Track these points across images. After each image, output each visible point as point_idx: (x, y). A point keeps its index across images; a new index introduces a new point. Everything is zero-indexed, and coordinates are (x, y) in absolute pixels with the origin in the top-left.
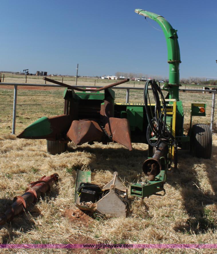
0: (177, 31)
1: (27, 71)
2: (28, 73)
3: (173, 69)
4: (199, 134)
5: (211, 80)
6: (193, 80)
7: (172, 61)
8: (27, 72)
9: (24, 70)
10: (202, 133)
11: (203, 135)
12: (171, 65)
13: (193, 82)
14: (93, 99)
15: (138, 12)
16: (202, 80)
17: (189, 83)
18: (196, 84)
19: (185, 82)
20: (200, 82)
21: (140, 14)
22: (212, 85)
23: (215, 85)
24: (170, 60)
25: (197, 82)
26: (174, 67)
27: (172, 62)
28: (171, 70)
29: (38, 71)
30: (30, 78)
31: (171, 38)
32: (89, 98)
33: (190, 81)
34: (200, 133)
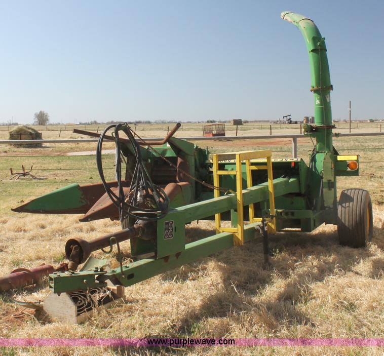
1: (288, 118)
2: (291, 121)
3: (318, 102)
4: (342, 206)
7: (315, 88)
8: (290, 119)
9: (284, 117)
10: (347, 204)
11: (348, 208)
26: (319, 97)
27: (315, 90)
29: (305, 116)
30: (276, 128)
34: (344, 205)
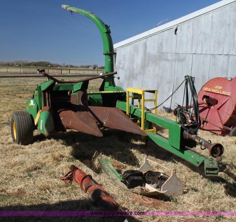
0: (109, 26)
3: (109, 60)
5: (32, 62)
6: (17, 62)
12: (107, 56)
13: (17, 64)
14: (63, 90)
15: (66, 7)
16: (25, 63)
17: (14, 65)
18: (20, 66)
19: (10, 64)
20: (23, 64)
21: (67, 9)
22: (33, 66)
23: (36, 66)
24: (107, 52)
25: (21, 64)
26: (110, 58)
27: (109, 54)
28: (108, 60)
31: (106, 32)
32: (59, 89)
33: (15, 64)
